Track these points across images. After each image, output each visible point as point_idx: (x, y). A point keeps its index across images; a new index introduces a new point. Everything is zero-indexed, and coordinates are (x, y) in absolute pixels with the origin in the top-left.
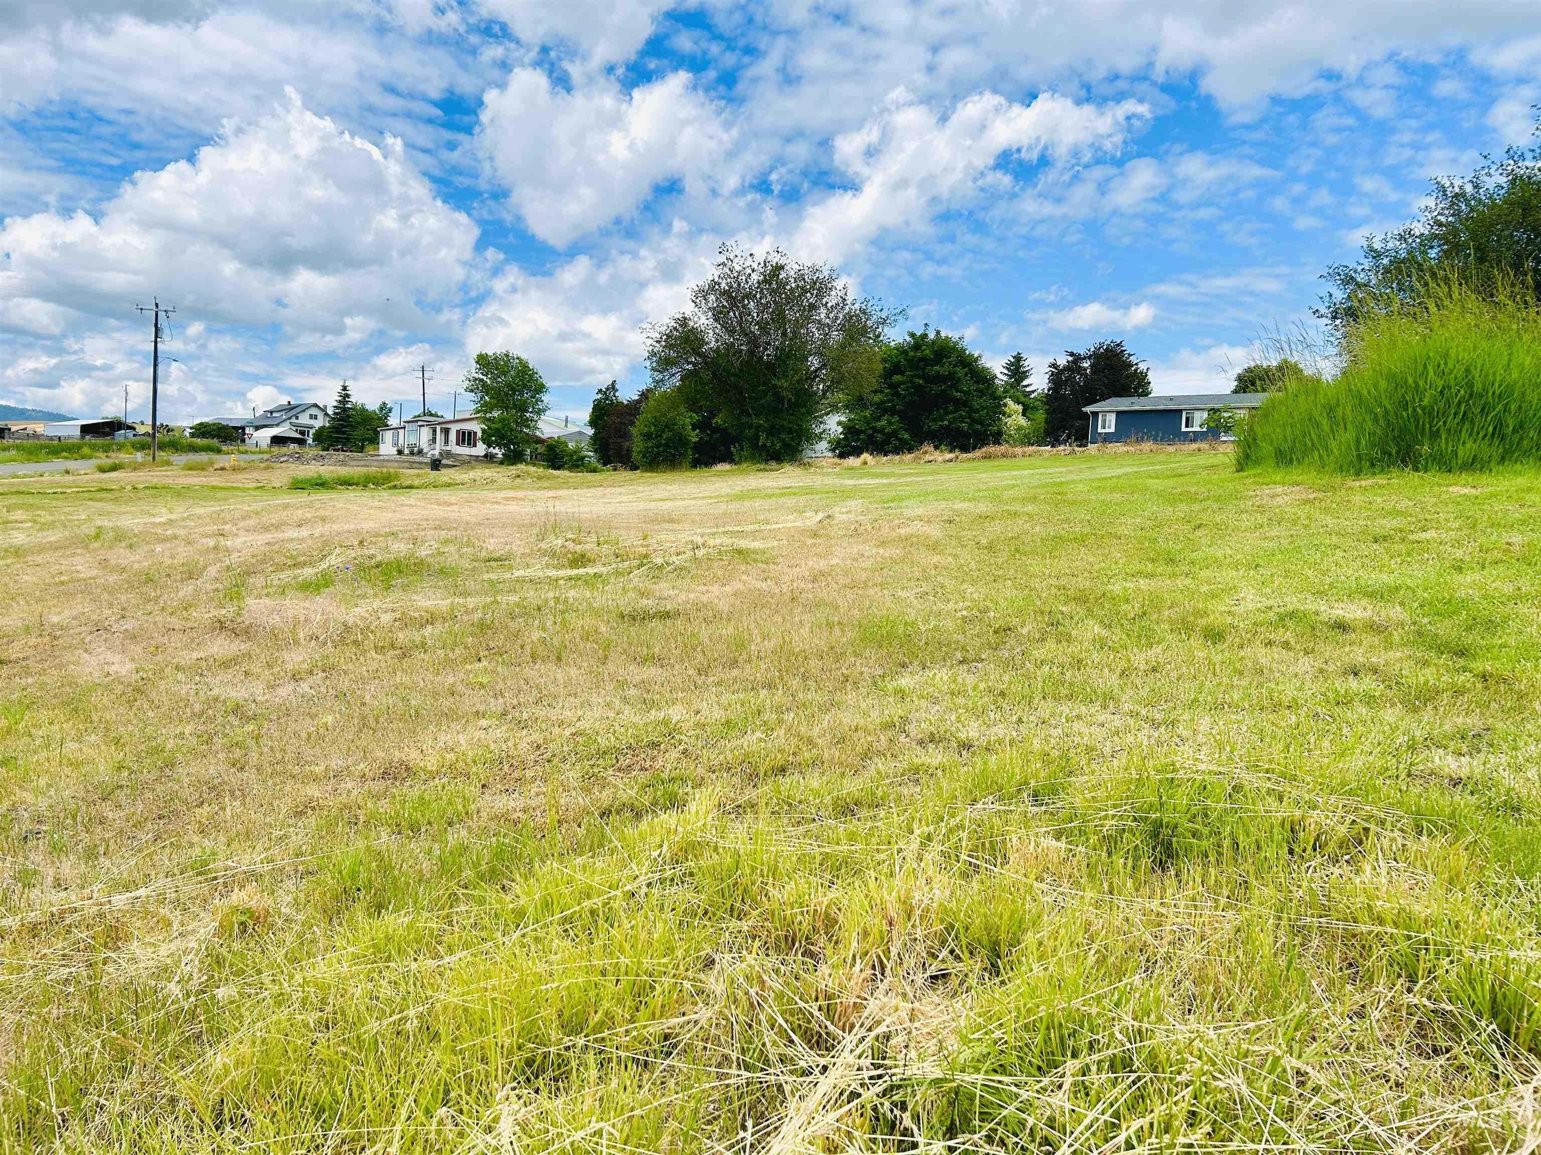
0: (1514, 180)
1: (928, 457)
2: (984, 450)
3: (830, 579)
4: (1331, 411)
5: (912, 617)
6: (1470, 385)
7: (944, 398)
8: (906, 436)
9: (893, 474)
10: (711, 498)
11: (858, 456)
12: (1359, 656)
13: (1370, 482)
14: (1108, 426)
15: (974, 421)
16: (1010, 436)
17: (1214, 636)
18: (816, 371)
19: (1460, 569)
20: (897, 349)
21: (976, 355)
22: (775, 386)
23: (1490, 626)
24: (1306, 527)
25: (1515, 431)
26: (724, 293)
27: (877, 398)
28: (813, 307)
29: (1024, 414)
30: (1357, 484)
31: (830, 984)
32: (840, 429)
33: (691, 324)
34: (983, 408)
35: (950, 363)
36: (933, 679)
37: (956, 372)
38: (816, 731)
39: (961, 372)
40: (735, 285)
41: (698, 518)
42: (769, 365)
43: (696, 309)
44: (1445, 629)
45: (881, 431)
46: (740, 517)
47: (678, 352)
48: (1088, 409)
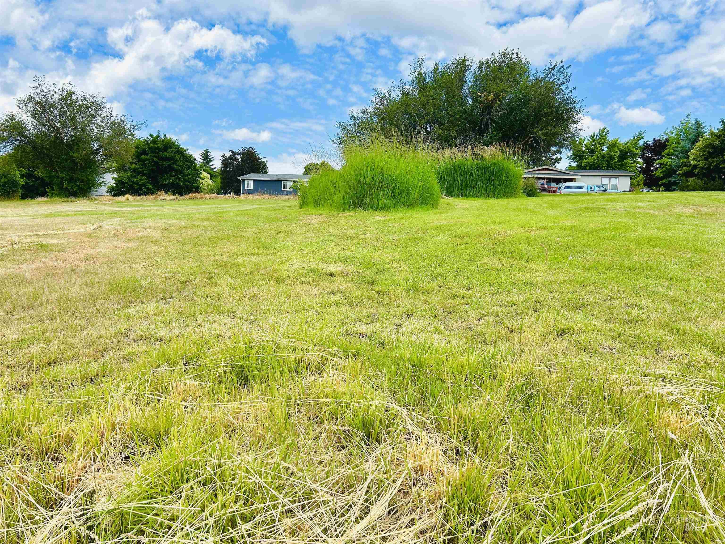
0: (403, 93)
1: (161, 198)
2: (191, 195)
3: (95, 259)
4: (334, 183)
5: (138, 278)
6: (383, 175)
7: (170, 169)
8: (150, 186)
9: (141, 205)
10: (31, 216)
11: (124, 195)
12: (336, 286)
13: (348, 214)
14: (250, 185)
15: (186, 181)
16: (204, 189)
17: (280, 281)
18: (96, 150)
19: (375, 250)
20: (144, 142)
21: (185, 148)
22: (72, 157)
23: (383, 272)
24: (322, 233)
25: (398, 195)
26: (37, 103)
27: (133, 166)
28: (92, 116)
29: (211, 179)
30: (343, 215)
31: (63, 472)
32: (114, 181)
33: (17, 119)
34: (190, 175)
35: (172, 152)
36: (146, 308)
37: (175, 156)
38: (77, 339)
39: (178, 156)
40: (44, 100)
41: (19, 227)
42: (68, 145)
43: (20, 111)
44: (368, 274)
45: (137, 183)
46: (47, 227)
47: (9, 134)
48: (240, 178)
